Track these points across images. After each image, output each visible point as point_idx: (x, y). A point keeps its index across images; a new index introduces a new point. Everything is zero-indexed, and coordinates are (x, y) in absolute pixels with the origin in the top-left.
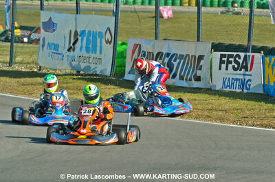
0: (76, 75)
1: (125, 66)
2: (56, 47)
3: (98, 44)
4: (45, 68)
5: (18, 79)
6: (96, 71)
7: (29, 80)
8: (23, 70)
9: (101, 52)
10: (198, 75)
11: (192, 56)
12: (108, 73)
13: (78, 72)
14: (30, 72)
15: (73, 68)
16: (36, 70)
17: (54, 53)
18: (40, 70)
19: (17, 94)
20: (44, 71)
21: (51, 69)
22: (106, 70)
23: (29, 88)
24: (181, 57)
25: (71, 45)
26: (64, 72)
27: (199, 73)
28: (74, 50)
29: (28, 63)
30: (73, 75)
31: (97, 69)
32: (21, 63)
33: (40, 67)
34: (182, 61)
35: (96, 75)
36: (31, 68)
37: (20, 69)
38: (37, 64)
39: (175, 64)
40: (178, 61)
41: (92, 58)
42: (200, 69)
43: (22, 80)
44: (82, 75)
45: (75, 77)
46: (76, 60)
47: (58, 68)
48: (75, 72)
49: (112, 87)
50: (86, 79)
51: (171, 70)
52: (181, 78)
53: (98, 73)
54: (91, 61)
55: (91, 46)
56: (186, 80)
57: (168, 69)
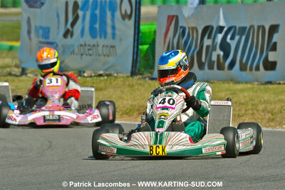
2: (46, 32)
3: (109, 21)
9: (114, 36)
11: (259, 27)
17: (43, 43)
24: (242, 30)
25: (69, 26)
27: (271, 56)
28: (72, 36)
34: (244, 37)
39: (233, 44)
40: (237, 38)
41: (101, 46)
46: (76, 51)
54: (100, 52)
55: (97, 26)
57: (222, 53)
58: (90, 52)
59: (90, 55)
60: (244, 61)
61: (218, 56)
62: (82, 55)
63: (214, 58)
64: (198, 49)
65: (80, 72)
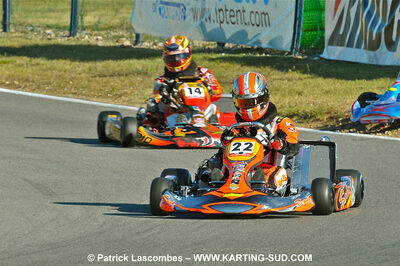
0: (216, 51)
1: (323, 29)
4: (148, 38)
5: (90, 64)
6: (259, 42)
7: (113, 65)
8: (100, 44)
12: (286, 44)
13: (221, 45)
14: (114, 47)
15: (208, 37)
16: (127, 43)
17: (166, 4)
18: (137, 42)
19: (88, 97)
20: (146, 45)
22: (281, 38)
23: (115, 82)
29: (112, 28)
30: (209, 51)
31: (261, 38)
32: (96, 28)
33: (138, 36)
35: (260, 50)
36: (118, 38)
37: (93, 41)
38: (130, 29)
41: (248, 12)
43: (100, 65)
44: (229, 51)
45: (214, 56)
46: (213, 17)
48: (213, 45)
49: (297, 75)
50: (237, 60)
53: (264, 45)
54: (247, 20)
58: (233, 19)
59: (233, 23)
62: (221, 22)
64: (387, 24)
65: (219, 44)
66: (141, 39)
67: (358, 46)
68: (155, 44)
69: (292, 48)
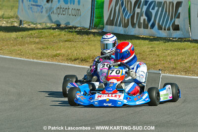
8: (3, 25)
9: (79, 3)
10: (176, 23)
16: (16, 24)
17: (34, 5)
18: (20, 24)
20: (25, 26)
21: (33, 23)
26: (44, 26)
27: (177, 22)
28: (52, 2)
33: (21, 21)
34: (160, 8)
36: (12, 22)
38: (17, 17)
39: (154, 12)
40: (156, 8)
41: (71, 9)
42: (178, 17)
46: (55, 12)
47: (38, 21)
48: (55, 26)
51: (149, 20)
52: (160, 28)
54: (70, 12)
56: (165, 30)
57: (146, 18)
58: (64, 13)
59: (64, 15)
60: (160, 24)
61: (144, 20)
62: (59, 14)
63: (142, 21)
64: (132, 14)
65: (57, 25)
66: (22, 23)
67: (120, 26)
68: (29, 25)
69: (90, 27)
